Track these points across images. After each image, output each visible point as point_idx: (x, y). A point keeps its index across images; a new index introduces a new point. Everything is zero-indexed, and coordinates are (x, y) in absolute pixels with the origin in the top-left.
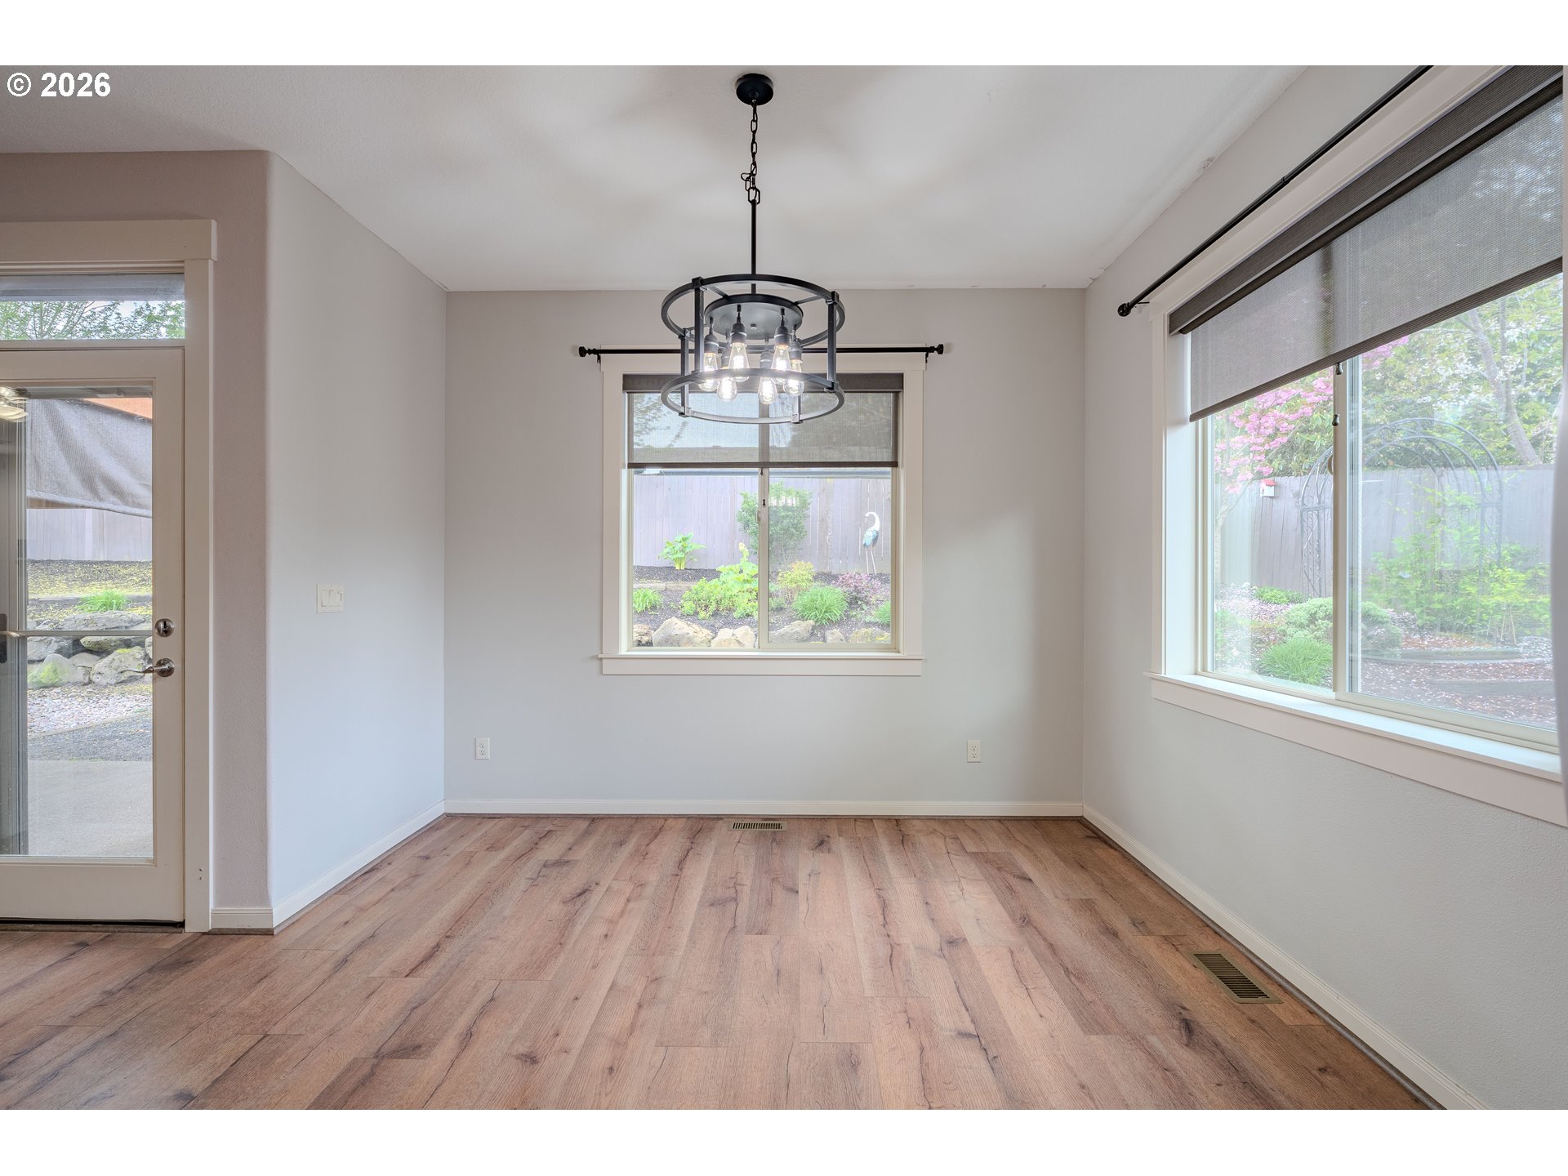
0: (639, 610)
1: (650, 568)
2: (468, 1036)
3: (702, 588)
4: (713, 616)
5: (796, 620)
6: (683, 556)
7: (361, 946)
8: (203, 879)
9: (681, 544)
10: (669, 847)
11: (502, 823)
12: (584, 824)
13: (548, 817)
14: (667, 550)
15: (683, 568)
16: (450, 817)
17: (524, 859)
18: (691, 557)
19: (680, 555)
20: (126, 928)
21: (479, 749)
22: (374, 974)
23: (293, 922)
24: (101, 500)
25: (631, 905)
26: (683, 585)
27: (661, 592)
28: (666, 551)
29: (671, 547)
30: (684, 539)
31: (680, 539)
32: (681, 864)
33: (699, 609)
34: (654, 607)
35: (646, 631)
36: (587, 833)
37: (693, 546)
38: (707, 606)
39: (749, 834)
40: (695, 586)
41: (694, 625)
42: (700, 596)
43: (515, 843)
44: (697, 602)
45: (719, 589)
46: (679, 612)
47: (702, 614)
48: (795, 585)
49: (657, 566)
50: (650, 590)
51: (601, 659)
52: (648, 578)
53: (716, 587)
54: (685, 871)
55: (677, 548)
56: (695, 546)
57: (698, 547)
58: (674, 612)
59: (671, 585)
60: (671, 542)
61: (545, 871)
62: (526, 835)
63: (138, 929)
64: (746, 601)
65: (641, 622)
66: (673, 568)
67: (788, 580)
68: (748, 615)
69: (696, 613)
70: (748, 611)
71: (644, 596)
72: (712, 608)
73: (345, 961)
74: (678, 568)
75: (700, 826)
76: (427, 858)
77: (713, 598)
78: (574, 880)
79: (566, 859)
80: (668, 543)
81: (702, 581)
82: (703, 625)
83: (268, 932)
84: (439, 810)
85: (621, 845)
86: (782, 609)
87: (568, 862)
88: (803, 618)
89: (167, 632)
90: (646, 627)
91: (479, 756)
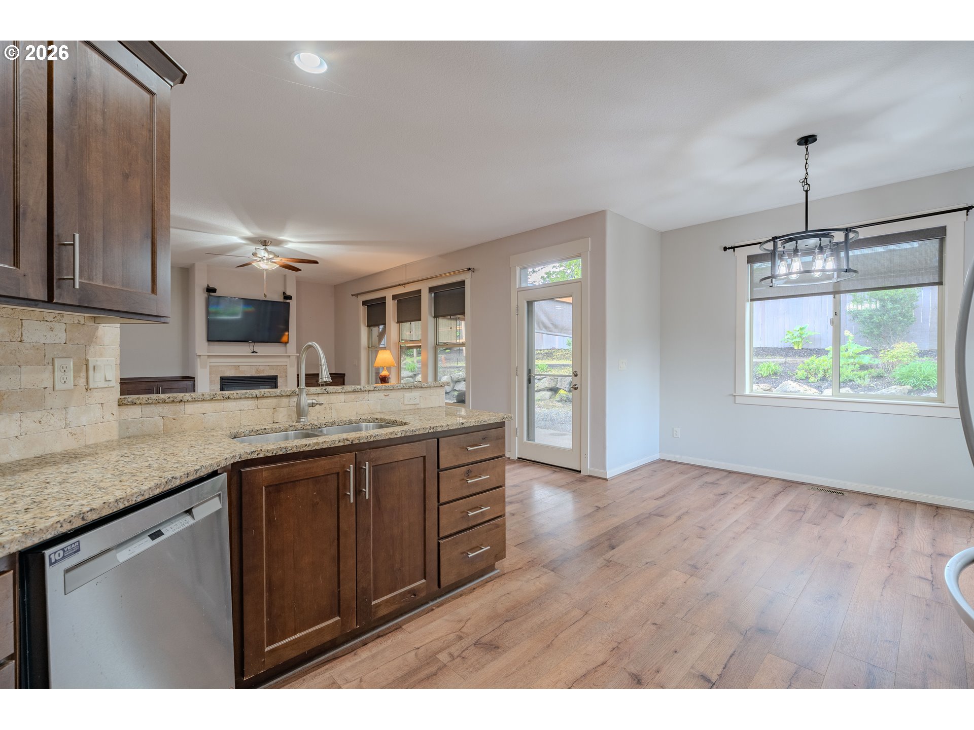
0: (765, 375)
1: (775, 349)
2: (679, 518)
3: (813, 362)
4: (820, 380)
5: (894, 385)
6: (800, 340)
7: (637, 489)
8: (586, 458)
9: (799, 332)
10: (770, 489)
11: (685, 466)
12: (725, 474)
13: (707, 468)
14: (788, 336)
15: (800, 348)
16: (662, 460)
17: (696, 479)
18: (807, 340)
19: (797, 340)
20: (565, 470)
21: (675, 433)
22: (643, 497)
23: (613, 478)
24: (541, 330)
25: (746, 502)
26: (798, 359)
27: (781, 364)
28: (786, 337)
29: (791, 334)
30: (801, 329)
31: (798, 329)
32: (776, 495)
33: (810, 376)
34: (775, 374)
35: (769, 388)
36: (726, 477)
37: (808, 333)
38: (816, 374)
39: (820, 493)
40: (807, 360)
41: (805, 386)
42: (810, 367)
43: (692, 473)
44: (808, 371)
45: (826, 362)
46: (794, 378)
47: (812, 379)
48: (895, 360)
49: (780, 347)
50: (772, 363)
51: (735, 396)
52: (773, 355)
53: (824, 361)
54: (777, 498)
55: (795, 335)
56: (810, 333)
57: (813, 334)
58: (790, 377)
59: (789, 359)
60: (790, 331)
61: (705, 484)
62: (697, 472)
63: (568, 470)
64: (849, 370)
65: (766, 383)
66: (792, 348)
67: (889, 356)
68: (850, 381)
69: (807, 378)
70: (851, 378)
71: (768, 367)
72: (820, 375)
73: (633, 492)
74: (796, 348)
75: (789, 485)
76: (655, 471)
77: (821, 369)
78: (721, 490)
79: (716, 482)
80: (788, 332)
81: (813, 358)
82: (812, 386)
83: (606, 479)
84: (657, 456)
85: (744, 483)
86: (882, 377)
87: (717, 484)
88: (900, 384)
89: (576, 375)
90: (769, 385)
91: (675, 436)
